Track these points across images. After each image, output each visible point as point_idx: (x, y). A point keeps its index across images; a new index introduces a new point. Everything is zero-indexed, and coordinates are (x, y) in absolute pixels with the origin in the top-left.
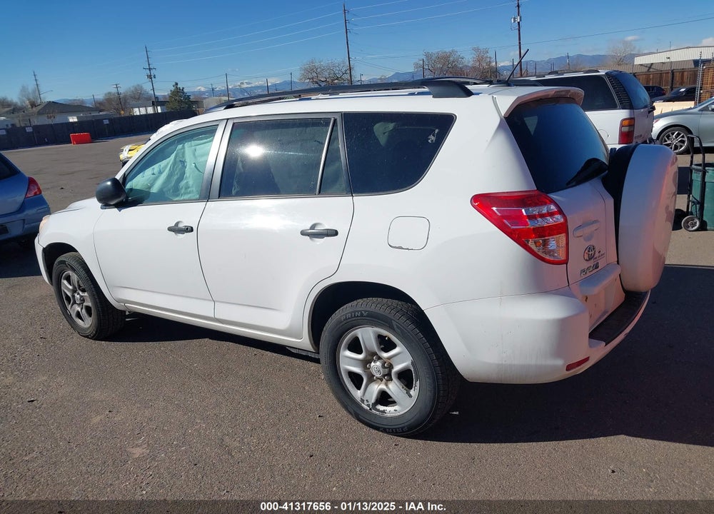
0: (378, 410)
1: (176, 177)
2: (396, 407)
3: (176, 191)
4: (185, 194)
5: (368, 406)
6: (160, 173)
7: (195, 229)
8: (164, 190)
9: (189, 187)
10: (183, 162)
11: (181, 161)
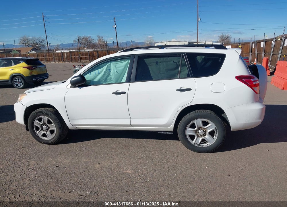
0: (201, 146)
1: (106, 75)
2: (208, 143)
3: (106, 80)
4: (109, 81)
5: (197, 145)
6: (99, 73)
7: (127, 92)
8: (101, 80)
9: (111, 79)
10: (110, 70)
11: (109, 69)
